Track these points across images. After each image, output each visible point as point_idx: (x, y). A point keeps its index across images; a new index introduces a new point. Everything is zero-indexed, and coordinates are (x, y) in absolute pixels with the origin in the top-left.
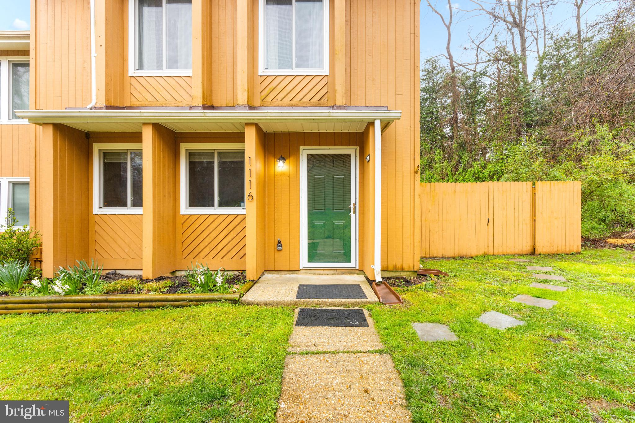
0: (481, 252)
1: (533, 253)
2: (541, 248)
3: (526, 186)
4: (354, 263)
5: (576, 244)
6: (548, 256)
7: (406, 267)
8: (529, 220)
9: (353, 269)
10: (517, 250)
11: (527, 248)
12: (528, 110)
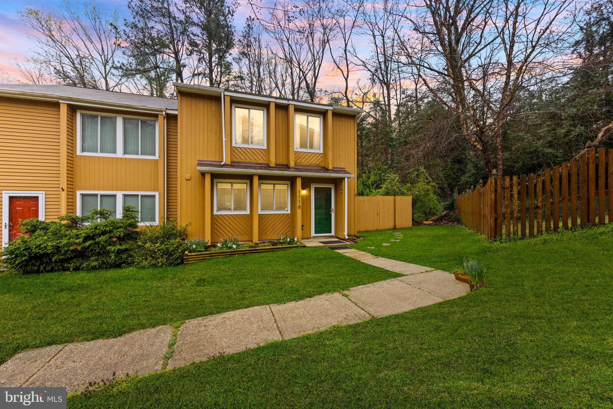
0: (375, 229)
1: (395, 228)
2: (398, 226)
3: (391, 198)
4: (333, 233)
5: (410, 223)
6: (400, 229)
7: (352, 234)
8: (393, 214)
9: (333, 236)
10: (389, 227)
11: (392, 226)
12: (392, 144)
